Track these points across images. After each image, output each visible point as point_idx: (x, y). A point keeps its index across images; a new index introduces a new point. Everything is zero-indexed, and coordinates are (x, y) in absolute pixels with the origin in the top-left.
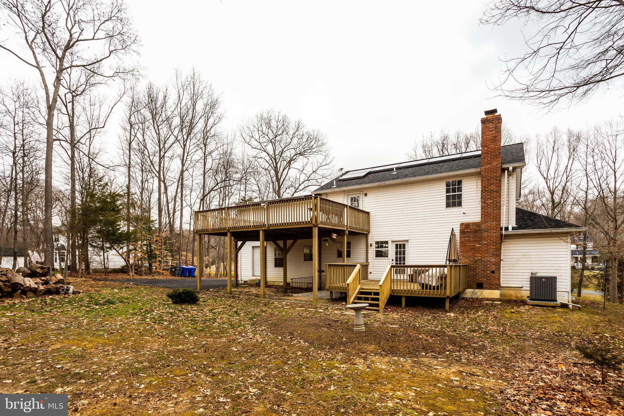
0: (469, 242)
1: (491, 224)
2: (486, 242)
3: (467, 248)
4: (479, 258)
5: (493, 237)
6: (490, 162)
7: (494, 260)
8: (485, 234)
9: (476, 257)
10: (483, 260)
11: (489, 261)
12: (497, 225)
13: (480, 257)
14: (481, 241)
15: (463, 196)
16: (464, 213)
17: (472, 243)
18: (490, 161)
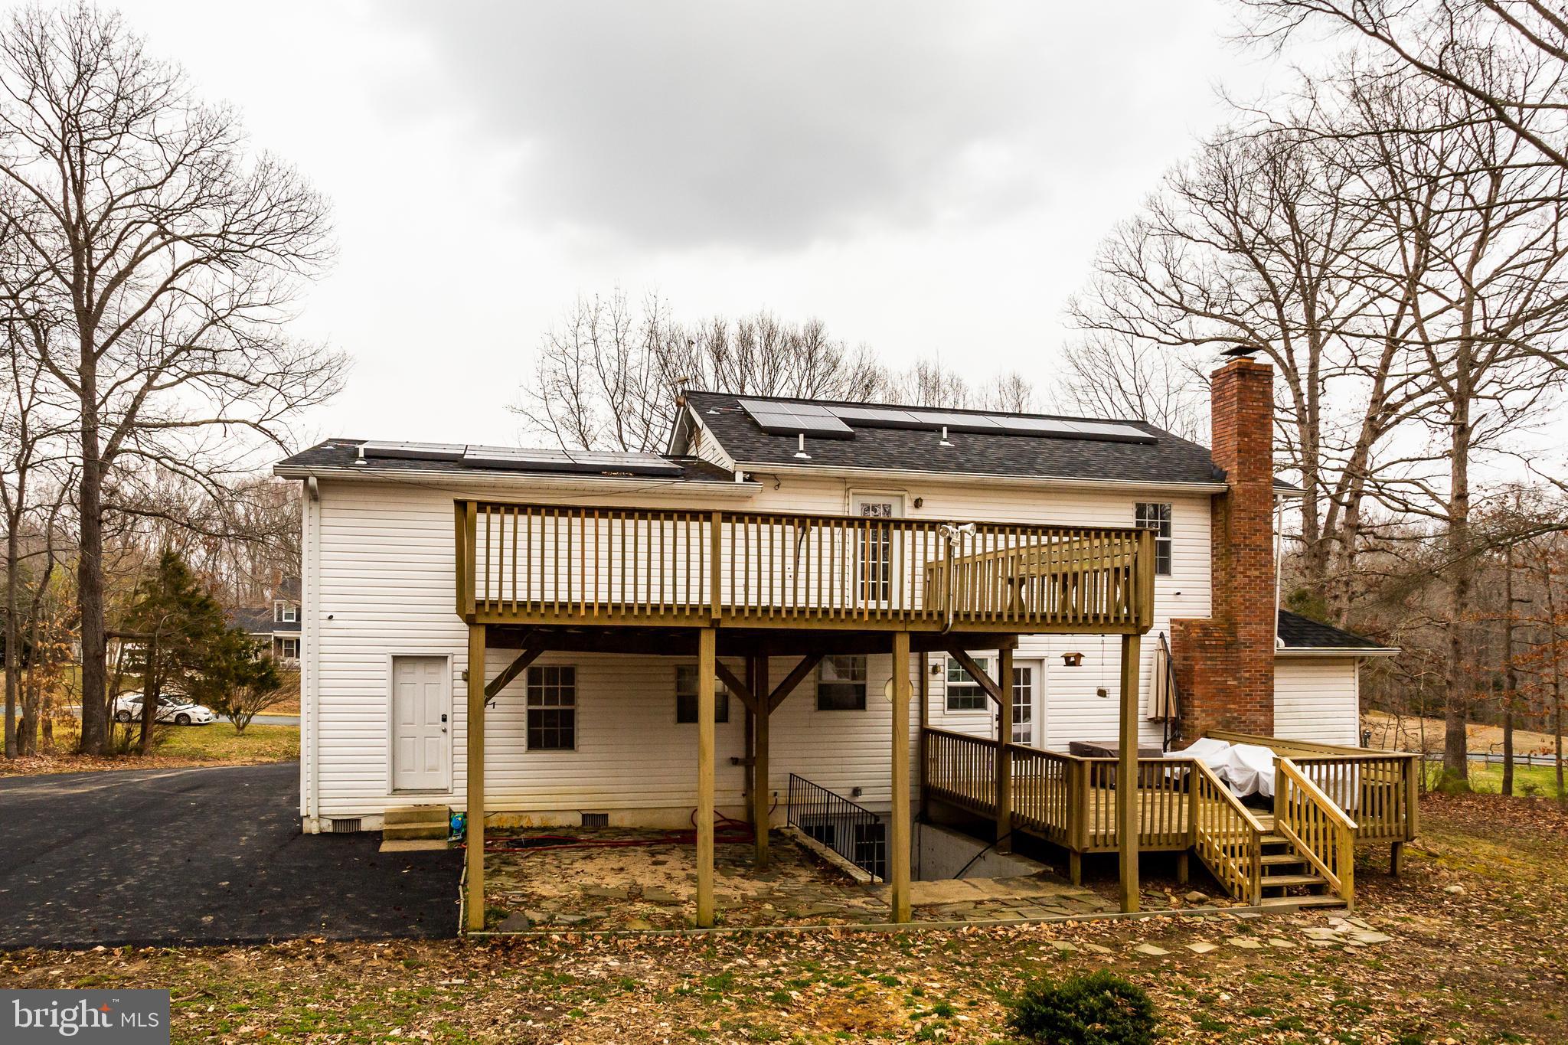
0: (1215, 672)
1: (1256, 630)
2: (1247, 675)
3: (1211, 689)
4: (1235, 715)
5: (1261, 661)
6: (1253, 476)
7: (1263, 718)
8: (1246, 655)
9: (1229, 710)
10: (1244, 718)
11: (1255, 722)
12: (1267, 632)
13: (1236, 711)
14: (1238, 671)
15: (1173, 548)
16: (1179, 594)
17: (1221, 675)
18: (1254, 472)
